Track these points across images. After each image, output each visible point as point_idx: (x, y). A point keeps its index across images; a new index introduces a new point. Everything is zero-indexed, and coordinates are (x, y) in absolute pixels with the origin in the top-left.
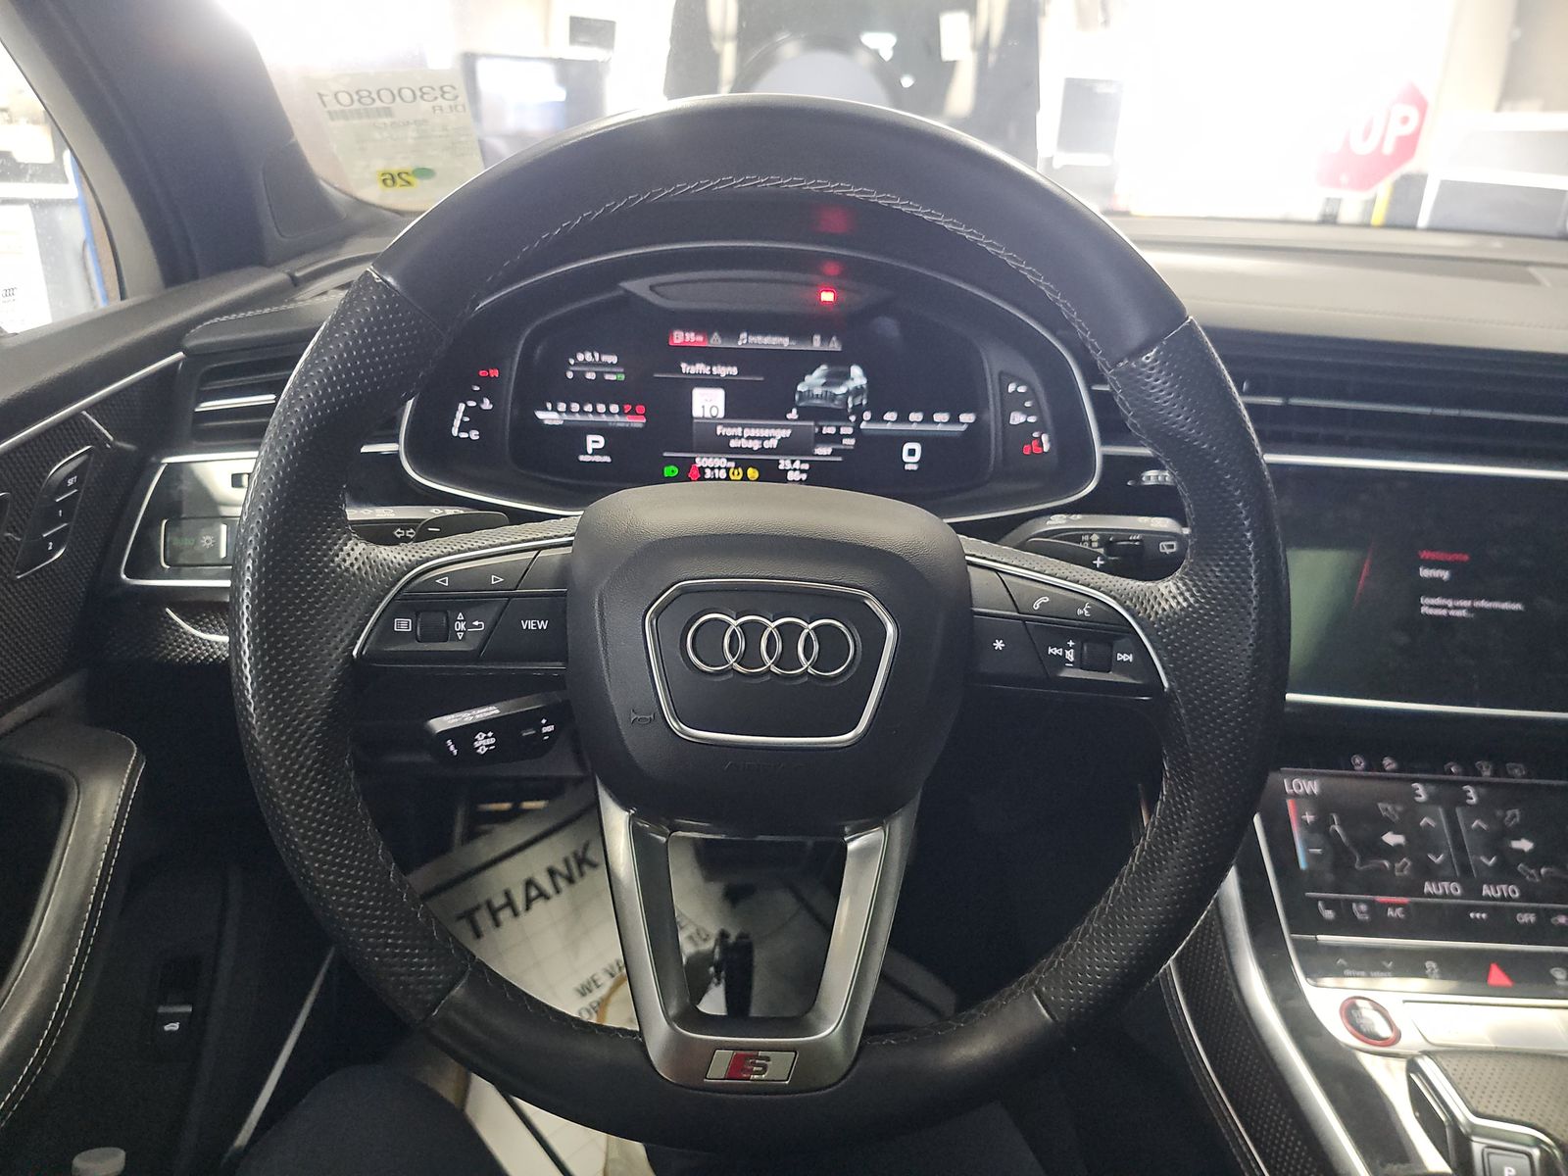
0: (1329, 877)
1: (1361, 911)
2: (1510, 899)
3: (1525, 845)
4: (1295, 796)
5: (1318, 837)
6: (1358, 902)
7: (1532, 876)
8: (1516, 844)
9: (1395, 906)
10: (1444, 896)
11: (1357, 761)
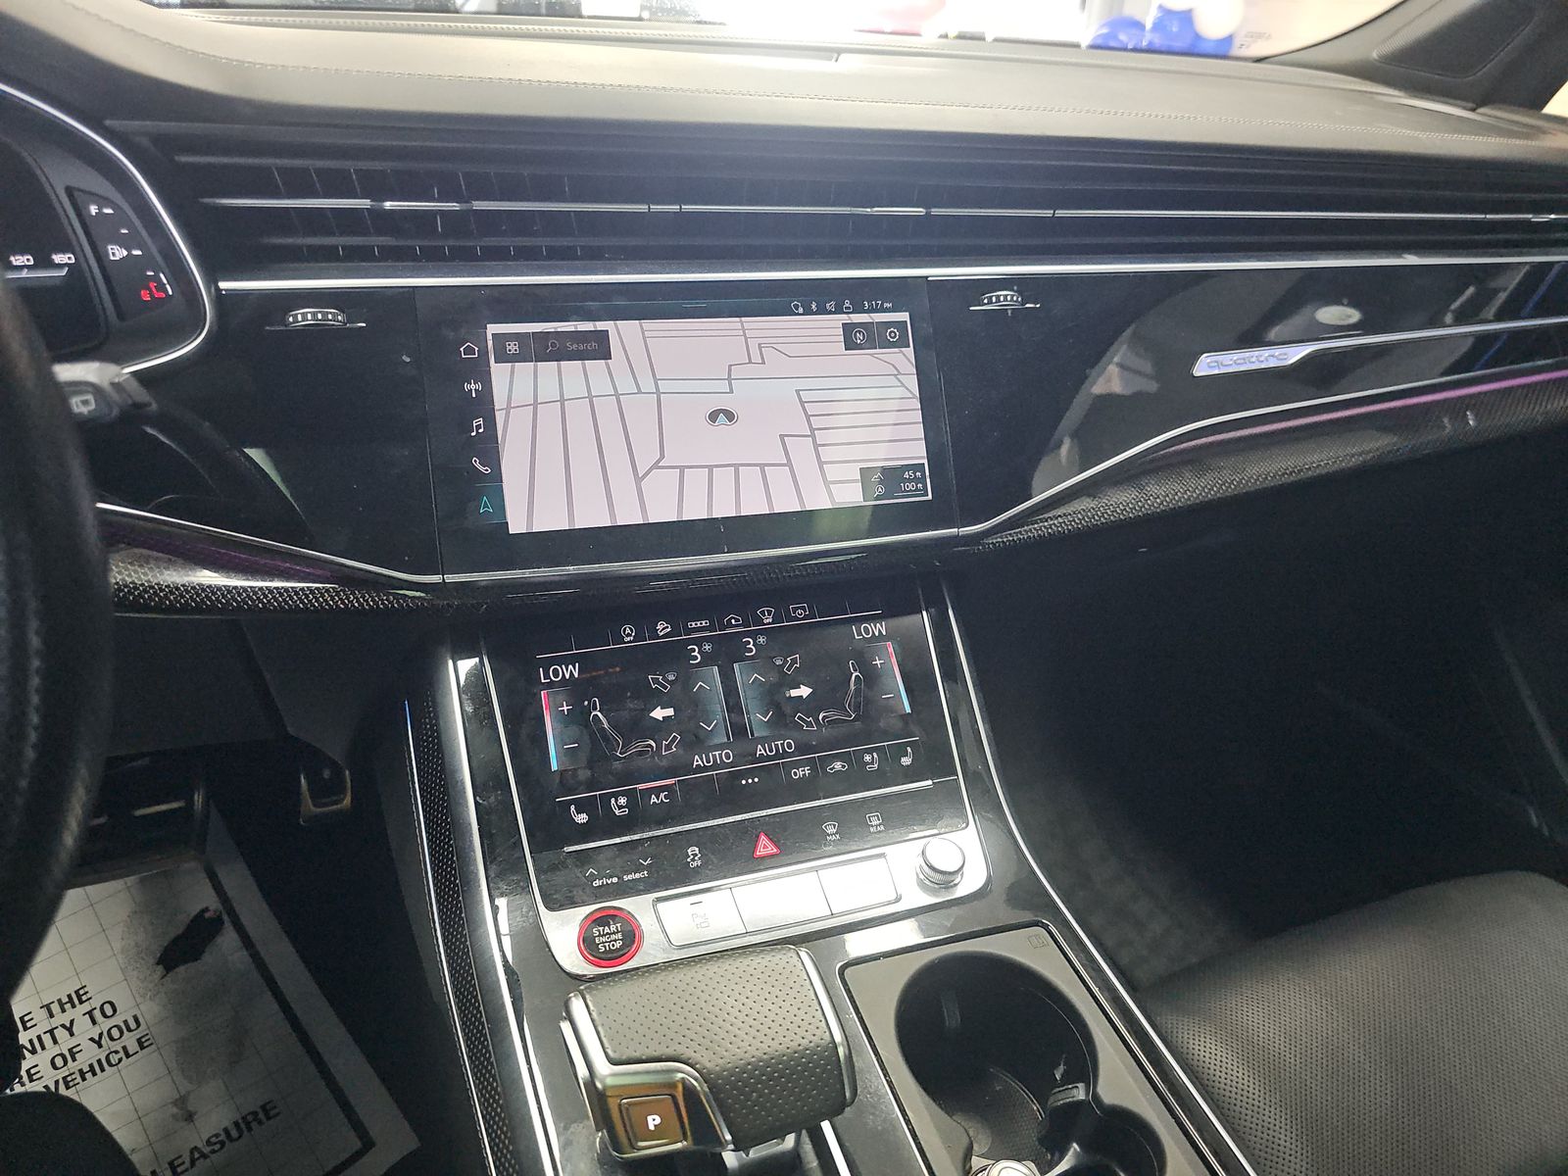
0: (584, 774)
1: (619, 806)
2: (785, 754)
3: (804, 691)
4: (551, 685)
5: (574, 730)
6: (616, 795)
7: (809, 724)
8: (794, 693)
9: (658, 791)
10: (715, 766)
11: (628, 631)
